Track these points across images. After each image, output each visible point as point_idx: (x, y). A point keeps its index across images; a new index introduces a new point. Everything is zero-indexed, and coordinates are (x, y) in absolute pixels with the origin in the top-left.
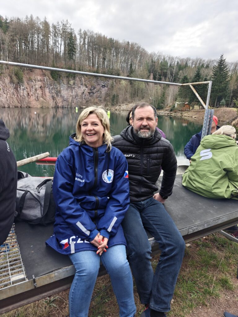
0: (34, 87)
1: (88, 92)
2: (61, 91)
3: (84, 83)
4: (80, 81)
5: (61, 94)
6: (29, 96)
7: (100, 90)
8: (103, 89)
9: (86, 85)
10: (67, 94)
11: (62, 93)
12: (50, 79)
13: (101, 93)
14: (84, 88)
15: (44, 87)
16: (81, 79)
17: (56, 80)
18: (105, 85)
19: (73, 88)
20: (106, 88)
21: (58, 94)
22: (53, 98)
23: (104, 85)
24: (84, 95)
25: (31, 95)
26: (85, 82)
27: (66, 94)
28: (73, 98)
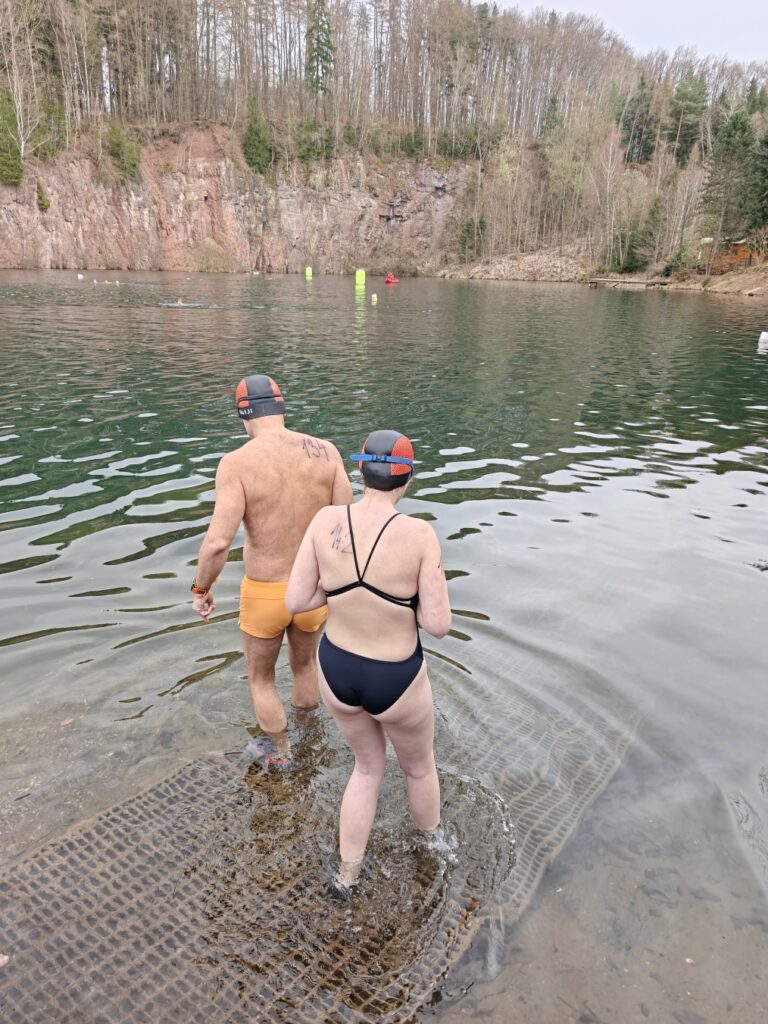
0: (182, 197)
1: (381, 216)
2: (280, 212)
3: (363, 179)
4: (351, 172)
5: (279, 222)
6: (164, 233)
7: (427, 207)
8: (439, 202)
9: (371, 189)
10: (302, 223)
11: (286, 220)
12: (238, 167)
13: (429, 217)
14: (366, 199)
15: (219, 199)
16: (351, 164)
17: (261, 172)
18: (444, 186)
19: (324, 199)
20: (449, 199)
21: (271, 222)
22: (252, 238)
23: (440, 185)
24: (363, 228)
25: (169, 227)
26: (368, 175)
27: (298, 222)
28: (322, 236)
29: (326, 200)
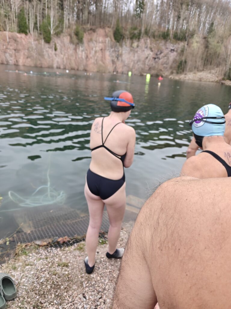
0: (94, 49)
1: (153, 58)
2: (122, 55)
3: (149, 46)
4: (145, 43)
5: (122, 58)
6: (88, 59)
7: (168, 55)
8: (172, 54)
9: (151, 49)
10: (129, 58)
11: (124, 57)
12: (111, 40)
13: (168, 59)
14: (149, 52)
15: (105, 49)
16: (146, 41)
17: (118, 42)
20: (175, 53)
21: (119, 58)
22: (113, 62)
23: (173, 49)
24: (147, 61)
25: (90, 58)
26: (150, 44)
27: (127, 58)
28: (134, 63)
29: (137, 52)
